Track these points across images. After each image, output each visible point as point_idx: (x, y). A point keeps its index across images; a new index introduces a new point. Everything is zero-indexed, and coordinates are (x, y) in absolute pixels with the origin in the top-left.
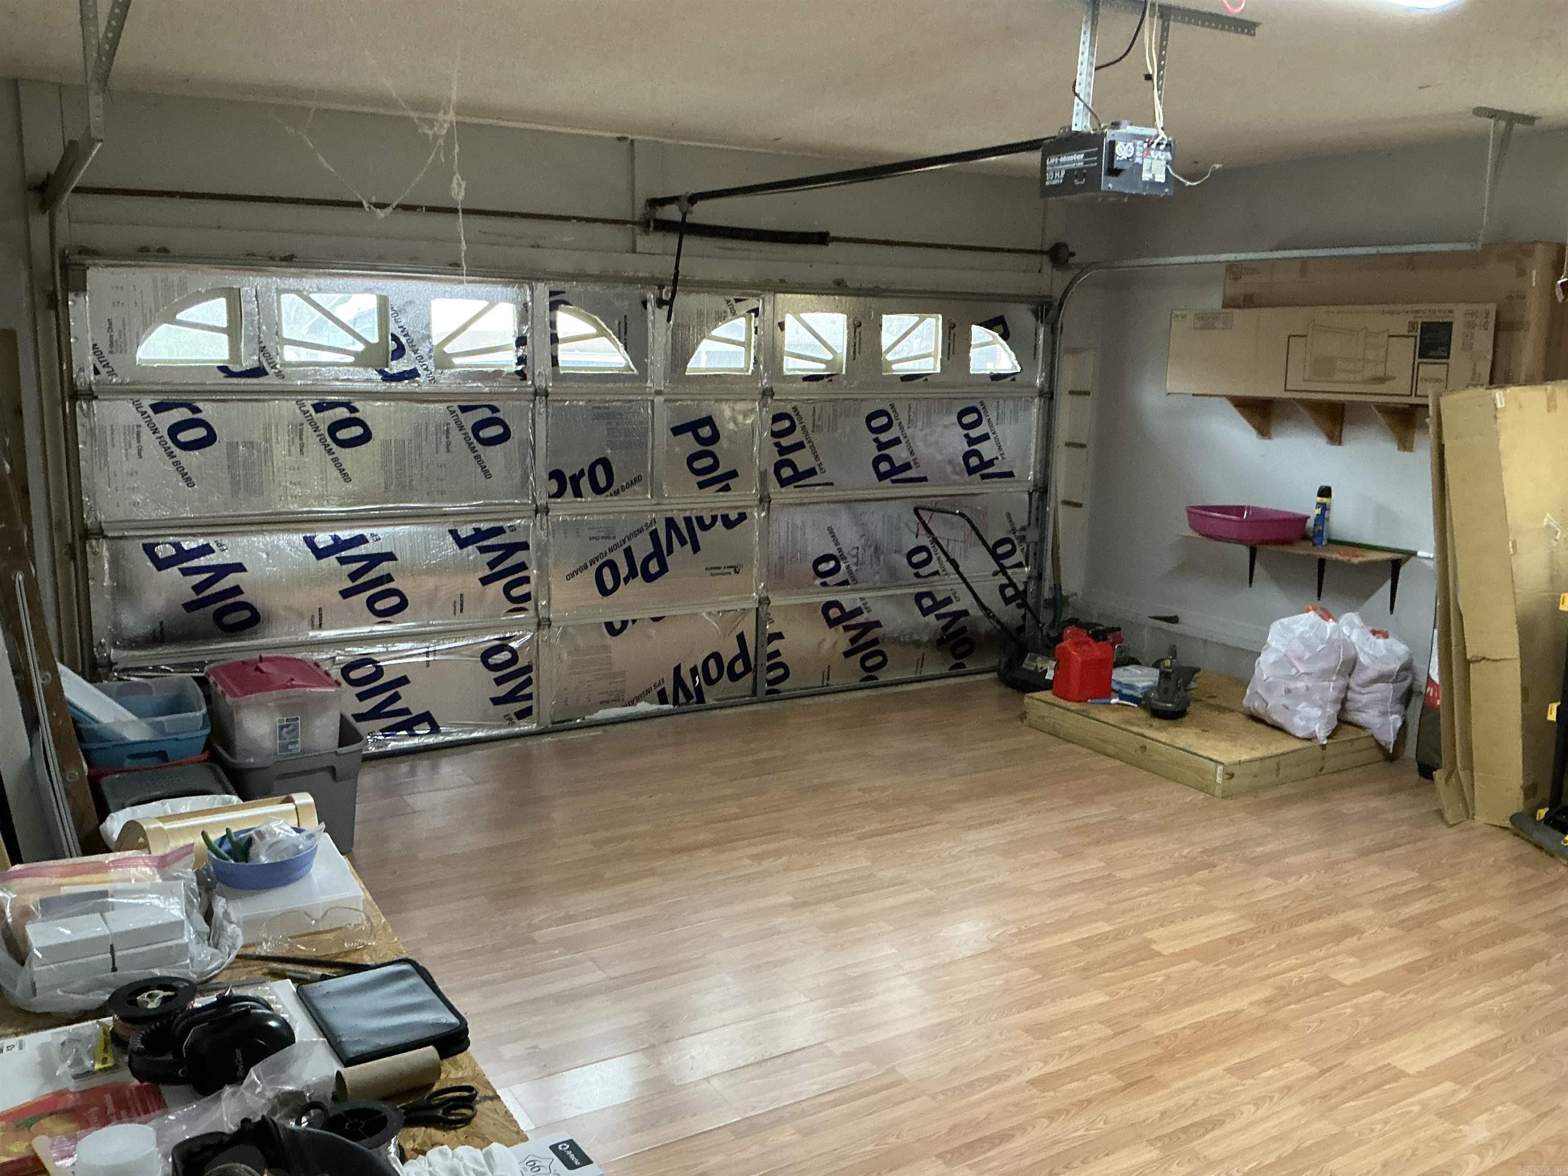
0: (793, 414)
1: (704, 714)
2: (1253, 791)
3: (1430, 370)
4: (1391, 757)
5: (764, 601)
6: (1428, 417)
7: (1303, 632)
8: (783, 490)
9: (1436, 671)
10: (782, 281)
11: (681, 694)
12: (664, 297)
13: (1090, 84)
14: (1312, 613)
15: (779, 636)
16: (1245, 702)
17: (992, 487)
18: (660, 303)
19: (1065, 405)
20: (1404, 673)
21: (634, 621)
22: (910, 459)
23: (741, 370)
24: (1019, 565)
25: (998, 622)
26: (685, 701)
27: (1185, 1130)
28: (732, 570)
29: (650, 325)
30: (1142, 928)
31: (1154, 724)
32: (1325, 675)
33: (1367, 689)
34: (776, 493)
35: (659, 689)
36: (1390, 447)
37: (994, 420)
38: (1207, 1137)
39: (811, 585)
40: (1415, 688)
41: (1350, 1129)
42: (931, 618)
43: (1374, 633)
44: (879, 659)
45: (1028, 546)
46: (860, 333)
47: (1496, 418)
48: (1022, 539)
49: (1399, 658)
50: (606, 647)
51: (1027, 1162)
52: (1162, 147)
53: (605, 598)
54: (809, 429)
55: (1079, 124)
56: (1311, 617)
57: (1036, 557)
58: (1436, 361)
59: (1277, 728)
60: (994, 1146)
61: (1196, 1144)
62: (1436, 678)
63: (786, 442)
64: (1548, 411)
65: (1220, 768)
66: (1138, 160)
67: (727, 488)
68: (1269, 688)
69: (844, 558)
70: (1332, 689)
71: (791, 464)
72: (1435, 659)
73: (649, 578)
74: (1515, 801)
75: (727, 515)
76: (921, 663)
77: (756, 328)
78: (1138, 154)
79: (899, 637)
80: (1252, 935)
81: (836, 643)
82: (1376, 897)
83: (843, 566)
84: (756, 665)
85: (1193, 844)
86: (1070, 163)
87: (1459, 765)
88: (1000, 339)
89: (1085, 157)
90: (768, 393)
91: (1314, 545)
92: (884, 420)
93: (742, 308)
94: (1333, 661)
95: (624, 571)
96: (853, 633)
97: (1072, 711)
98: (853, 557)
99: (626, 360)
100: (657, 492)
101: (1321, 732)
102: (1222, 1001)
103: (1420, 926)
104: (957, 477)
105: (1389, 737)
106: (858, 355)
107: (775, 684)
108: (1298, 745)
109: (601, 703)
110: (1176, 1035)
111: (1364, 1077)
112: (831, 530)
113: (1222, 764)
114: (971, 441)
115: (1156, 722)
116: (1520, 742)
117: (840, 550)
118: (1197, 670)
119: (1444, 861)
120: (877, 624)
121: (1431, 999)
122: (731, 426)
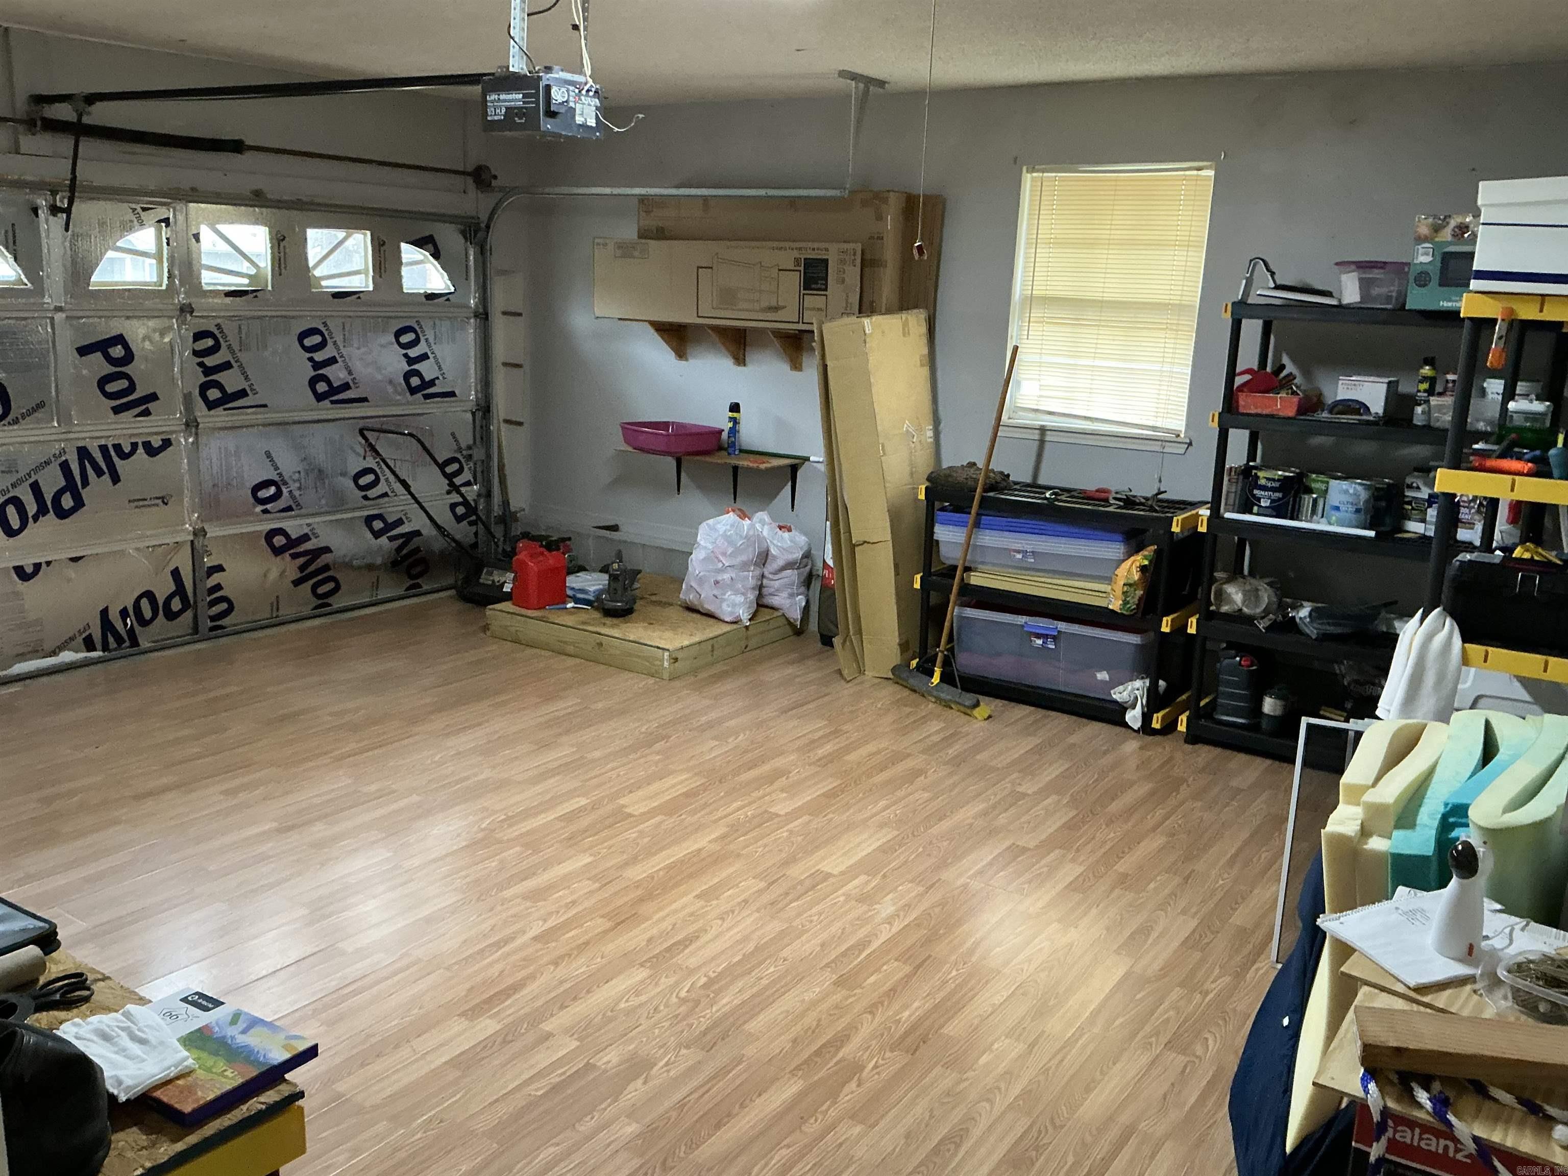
0: (216, 332)
1: (142, 657)
2: (695, 671)
3: (812, 301)
4: (798, 632)
5: (200, 533)
6: (814, 341)
7: (725, 531)
8: (212, 412)
9: (831, 556)
10: (193, 189)
11: (111, 639)
12: (58, 204)
13: (523, 29)
14: (731, 514)
15: (220, 568)
16: (681, 596)
17: (434, 407)
18: (54, 210)
19: (500, 327)
20: (805, 560)
21: (48, 563)
22: (349, 379)
23: (155, 284)
24: (468, 484)
25: (454, 540)
26: (115, 645)
27: (668, 949)
28: (159, 501)
29: (43, 235)
30: (613, 797)
31: (607, 622)
32: (744, 566)
33: (777, 577)
34: (203, 416)
35: (84, 635)
36: (783, 367)
37: (431, 340)
38: (687, 951)
39: (253, 514)
40: (814, 573)
41: (794, 924)
42: (384, 540)
43: (780, 528)
44: (331, 585)
45: (475, 464)
46: (284, 247)
47: (865, 342)
48: (469, 458)
49: (801, 548)
50: (17, 595)
51: (540, 1003)
52: (591, 94)
53: (11, 540)
54: (236, 347)
55: (516, 66)
56: (731, 517)
57: (483, 475)
58: (815, 292)
59: (710, 615)
60: (509, 996)
61: (679, 959)
62: (830, 562)
63: (210, 361)
64: (904, 335)
65: (666, 654)
66: (572, 104)
67: (147, 413)
68: (701, 581)
69: (285, 483)
70: (750, 578)
71: (218, 385)
72: (829, 547)
73: (62, 514)
74: (894, 657)
75: (149, 442)
76: (376, 586)
77: (167, 239)
78: (571, 99)
79: (351, 561)
80: (705, 788)
81: (284, 571)
82: (798, 743)
83: (285, 491)
84: (195, 602)
85: (648, 721)
86: (510, 101)
87: (851, 633)
88: (431, 258)
89: (523, 97)
90: (186, 310)
91: (729, 454)
92: (317, 339)
93: (151, 217)
94: (749, 555)
95: (32, 509)
96: (302, 560)
97: (532, 618)
98: (294, 481)
99: (17, 272)
100: (65, 419)
101: (745, 617)
102: (684, 845)
103: (832, 762)
104: (398, 397)
105: (796, 615)
106: (283, 271)
107: (219, 620)
108: (728, 628)
109: (18, 655)
110: (653, 878)
111: (801, 882)
112: (268, 455)
113: (668, 650)
114: (411, 361)
115: (609, 621)
116: (895, 607)
117: (280, 475)
118: (639, 572)
119: (845, 710)
120: (327, 550)
121: (844, 817)
122: (147, 345)
